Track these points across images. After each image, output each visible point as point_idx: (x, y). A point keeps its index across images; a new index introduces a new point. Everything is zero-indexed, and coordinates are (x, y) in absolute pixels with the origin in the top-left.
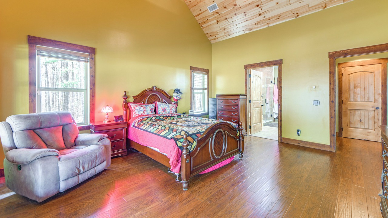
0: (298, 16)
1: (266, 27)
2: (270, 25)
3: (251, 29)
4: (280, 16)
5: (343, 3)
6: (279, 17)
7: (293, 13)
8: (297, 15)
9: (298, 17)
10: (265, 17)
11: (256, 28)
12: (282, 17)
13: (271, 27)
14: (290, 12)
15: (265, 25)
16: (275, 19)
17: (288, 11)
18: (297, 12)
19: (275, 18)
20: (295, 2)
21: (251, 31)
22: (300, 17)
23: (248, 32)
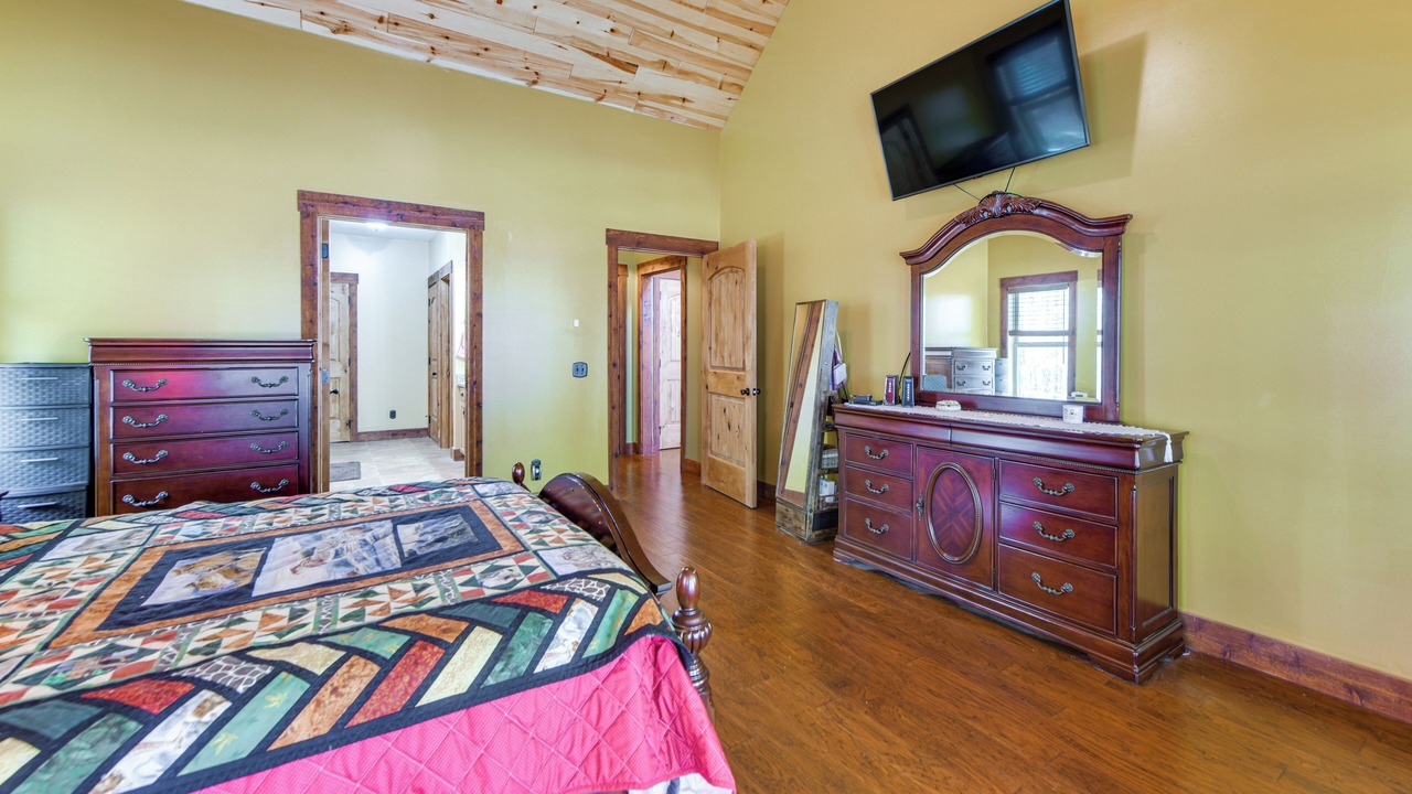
0: (535, 82)
1: (421, 57)
2: (439, 61)
3: (347, 30)
4: (486, 49)
5: (632, 110)
6: (483, 52)
7: (528, 65)
8: (535, 78)
9: (535, 87)
10: (432, 16)
11: (373, 37)
12: (491, 58)
13: (439, 70)
14: (521, 58)
15: (417, 48)
16: (468, 49)
17: (515, 49)
18: (537, 68)
19: (467, 47)
20: (547, 36)
21: (341, 37)
22: (537, 90)
23: (322, 31)
